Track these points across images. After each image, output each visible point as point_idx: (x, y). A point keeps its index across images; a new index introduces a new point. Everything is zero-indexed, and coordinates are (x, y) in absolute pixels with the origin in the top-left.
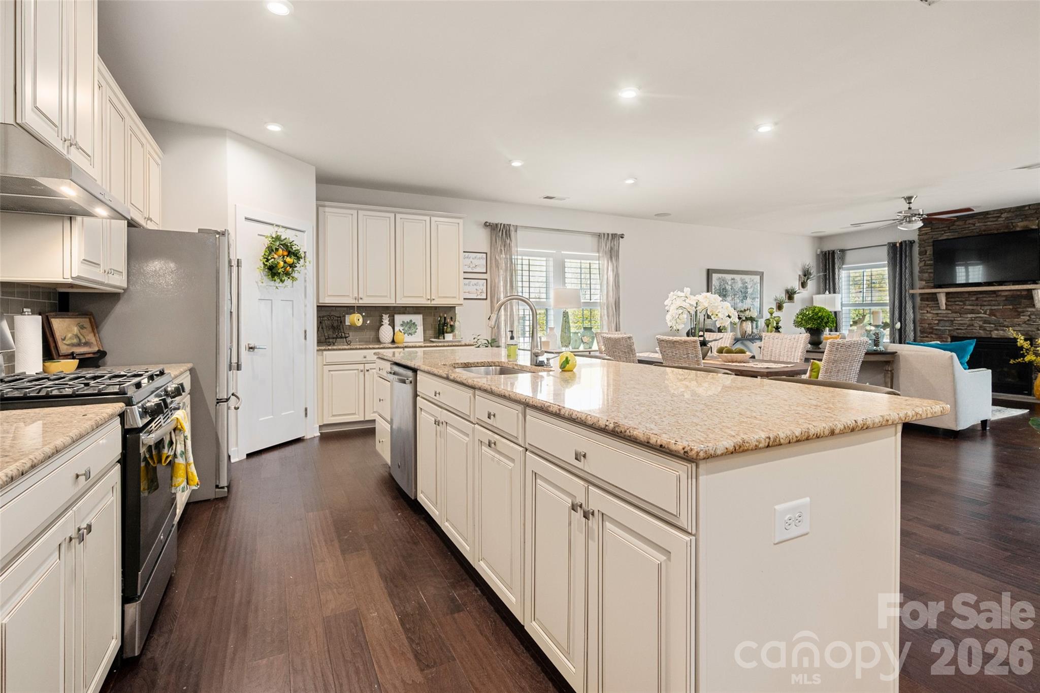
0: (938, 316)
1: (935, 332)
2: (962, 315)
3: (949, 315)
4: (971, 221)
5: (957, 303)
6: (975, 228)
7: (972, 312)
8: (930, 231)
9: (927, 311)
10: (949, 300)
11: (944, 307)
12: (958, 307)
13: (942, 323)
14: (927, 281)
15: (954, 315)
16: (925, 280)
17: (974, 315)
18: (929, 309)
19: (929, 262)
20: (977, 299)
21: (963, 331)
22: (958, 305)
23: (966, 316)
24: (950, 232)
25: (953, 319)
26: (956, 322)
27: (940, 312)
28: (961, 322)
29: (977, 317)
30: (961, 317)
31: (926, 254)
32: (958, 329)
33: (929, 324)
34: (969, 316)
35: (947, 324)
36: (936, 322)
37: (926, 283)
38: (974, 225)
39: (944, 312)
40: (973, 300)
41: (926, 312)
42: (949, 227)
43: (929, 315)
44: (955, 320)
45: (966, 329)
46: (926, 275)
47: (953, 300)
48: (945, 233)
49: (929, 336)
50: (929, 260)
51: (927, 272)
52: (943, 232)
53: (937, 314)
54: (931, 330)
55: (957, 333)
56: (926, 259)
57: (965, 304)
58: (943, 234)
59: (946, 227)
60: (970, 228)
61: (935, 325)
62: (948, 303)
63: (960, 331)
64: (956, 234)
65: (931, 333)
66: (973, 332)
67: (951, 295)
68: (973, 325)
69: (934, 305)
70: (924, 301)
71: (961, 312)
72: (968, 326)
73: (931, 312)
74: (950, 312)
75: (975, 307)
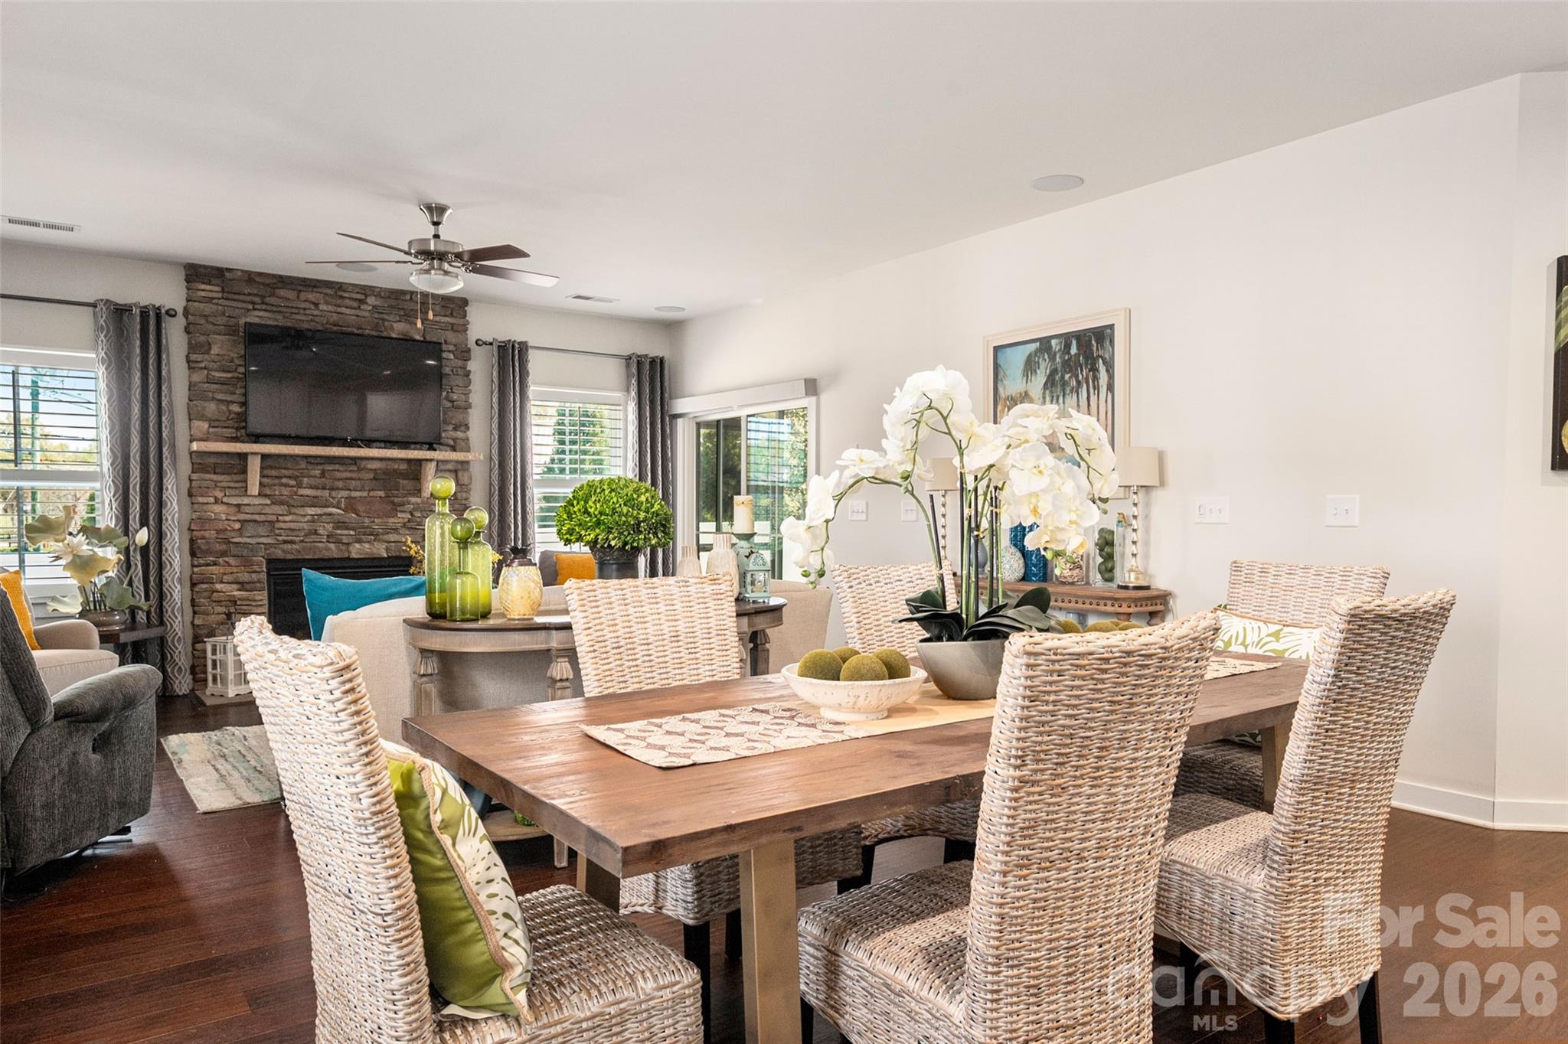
0: (239, 512)
1: (234, 550)
2: (294, 510)
3: (267, 510)
4: (311, 297)
5: (284, 480)
6: (316, 312)
7: (314, 502)
8: (220, 295)
9: (216, 499)
10: (266, 472)
11: (255, 489)
12: (286, 491)
13: (250, 529)
14: (213, 422)
15: (277, 509)
16: (210, 420)
17: (319, 511)
18: (219, 494)
19: (217, 374)
20: (323, 475)
21: (294, 546)
22: (286, 485)
23: (301, 511)
24: (265, 310)
25: (274, 518)
26: (282, 525)
27: (246, 501)
28: (293, 525)
29: (325, 514)
30: (290, 514)
31: (208, 352)
32: (285, 542)
33: (218, 532)
34: (311, 511)
35: (262, 530)
36: (237, 526)
37: (210, 426)
38: (316, 305)
39: (257, 501)
40: (315, 477)
41: (212, 500)
42: (264, 297)
43: (218, 508)
44: (278, 521)
45: (302, 541)
46: (211, 408)
47: (274, 473)
48: (254, 309)
49: (221, 560)
50: (216, 370)
51: (213, 399)
52: (251, 307)
53: (238, 506)
54: (224, 547)
55: (283, 551)
56: (211, 365)
57: (300, 486)
58: (248, 310)
59: (255, 295)
60: (308, 312)
61: (233, 534)
62: (265, 480)
63: (289, 546)
64: (279, 317)
65: (223, 554)
66: (317, 547)
67: (269, 462)
68: (316, 533)
69: (232, 485)
70: (208, 472)
71: (292, 502)
72: (305, 535)
73: (225, 500)
74: (269, 502)
75: (319, 493)
